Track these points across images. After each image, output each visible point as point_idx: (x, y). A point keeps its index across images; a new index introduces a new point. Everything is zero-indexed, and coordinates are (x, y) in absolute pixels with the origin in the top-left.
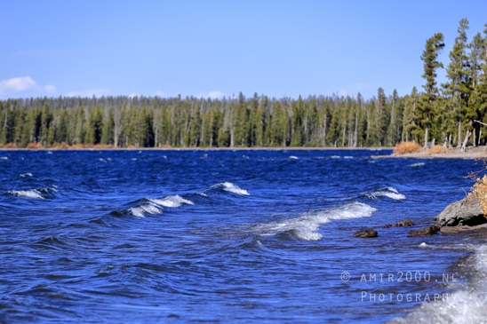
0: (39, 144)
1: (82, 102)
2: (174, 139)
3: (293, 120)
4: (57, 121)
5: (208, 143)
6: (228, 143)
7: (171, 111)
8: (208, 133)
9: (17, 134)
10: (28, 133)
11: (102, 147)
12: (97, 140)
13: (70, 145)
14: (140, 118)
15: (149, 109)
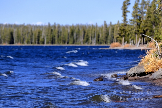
2: (22, 41)
3: (70, 34)
5: (35, 43)
6: (43, 43)
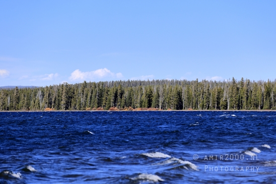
0: (116, 108)
1: (141, 83)
2: (194, 105)
3: (265, 94)
4: (126, 94)
5: (214, 107)
6: (226, 107)
7: (192, 89)
8: (214, 101)
9: (104, 102)
10: (110, 101)
11: (152, 109)
12: (150, 106)
13: (134, 108)
14: (174, 93)
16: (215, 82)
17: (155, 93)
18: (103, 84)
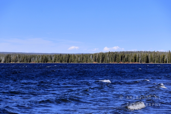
0: (122, 62)
1: (132, 52)
4: (126, 57)
7: (153, 55)
8: (161, 60)
9: (117, 60)
10: (119, 60)
11: (136, 63)
12: (135, 62)
13: (129, 62)
14: (145, 56)
15: (147, 54)
16: (162, 52)
17: (137, 56)
18: (116, 52)
